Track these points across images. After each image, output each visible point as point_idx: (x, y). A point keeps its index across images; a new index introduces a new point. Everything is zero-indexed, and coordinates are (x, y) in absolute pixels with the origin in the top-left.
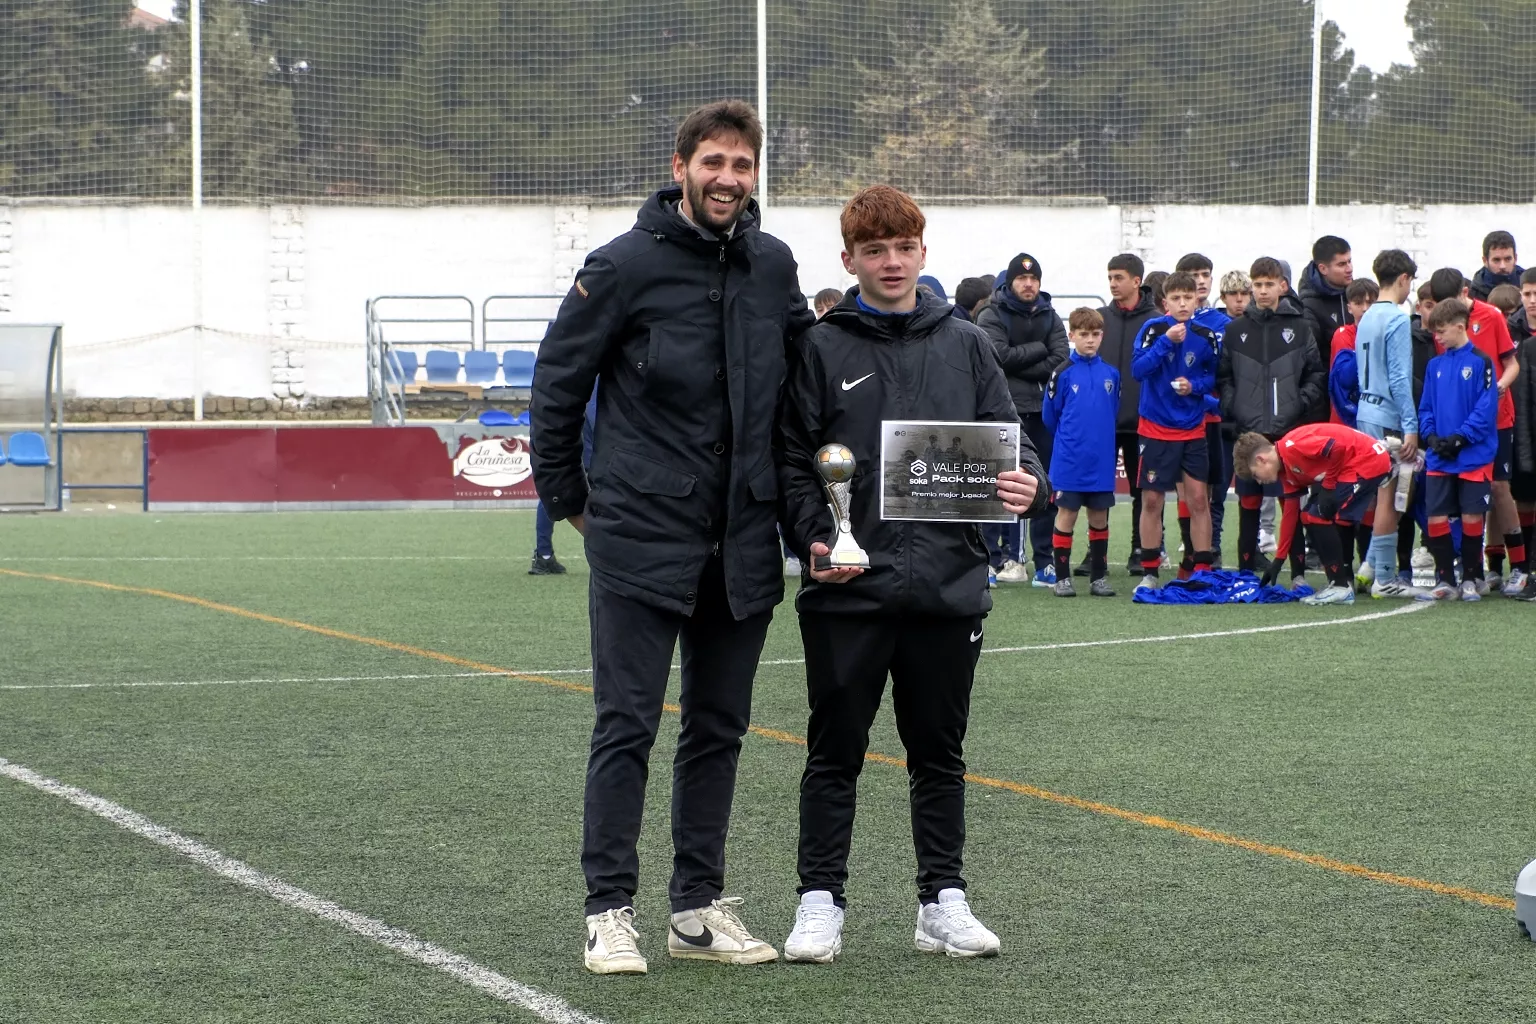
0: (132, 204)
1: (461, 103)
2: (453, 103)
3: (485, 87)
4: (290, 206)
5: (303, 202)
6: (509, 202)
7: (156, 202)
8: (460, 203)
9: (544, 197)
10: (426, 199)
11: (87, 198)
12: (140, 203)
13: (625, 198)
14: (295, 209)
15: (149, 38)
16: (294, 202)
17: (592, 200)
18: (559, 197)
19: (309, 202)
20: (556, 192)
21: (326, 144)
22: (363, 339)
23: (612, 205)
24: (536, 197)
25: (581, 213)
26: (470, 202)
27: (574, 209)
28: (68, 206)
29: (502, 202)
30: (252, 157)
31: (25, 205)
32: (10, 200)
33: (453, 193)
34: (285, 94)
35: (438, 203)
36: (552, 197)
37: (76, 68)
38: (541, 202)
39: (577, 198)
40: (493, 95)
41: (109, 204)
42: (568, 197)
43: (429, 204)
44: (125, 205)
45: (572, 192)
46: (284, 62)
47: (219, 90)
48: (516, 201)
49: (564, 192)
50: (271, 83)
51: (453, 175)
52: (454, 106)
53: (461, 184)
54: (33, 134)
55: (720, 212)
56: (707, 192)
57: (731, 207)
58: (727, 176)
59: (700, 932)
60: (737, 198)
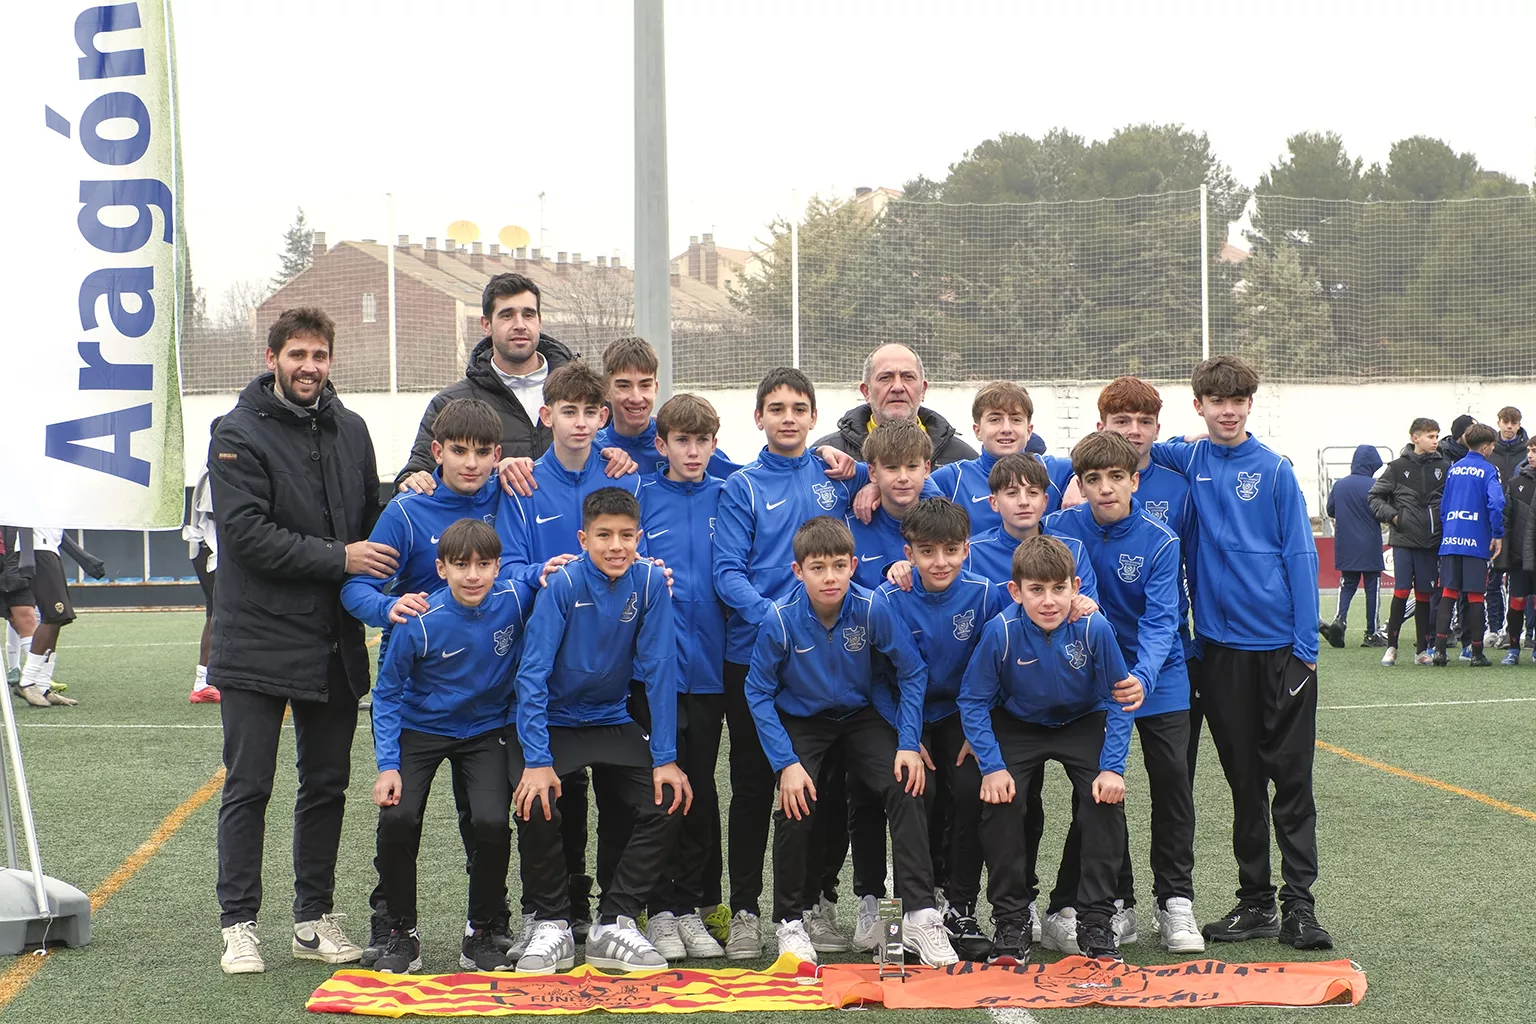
1: (1445, 311)
2: (1440, 311)
4: (1271, 384)
5: (1279, 382)
6: (1423, 380)
7: (1178, 383)
8: (1389, 381)
9: (1449, 377)
10: (1365, 379)
13: (1505, 377)
14: (1274, 386)
15: (1233, 269)
17: (1483, 378)
18: (1459, 377)
19: (1284, 382)
20: (1457, 373)
21: (1355, 340)
22: (1315, 476)
23: (1498, 381)
24: (1443, 377)
25: (1475, 387)
27: (1469, 385)
29: (1418, 380)
30: (1301, 351)
31: (1088, 385)
32: (1078, 382)
34: (1325, 307)
35: (1373, 381)
36: (1457, 376)
37: (1184, 292)
38: (1446, 380)
39: (1471, 377)
40: (1468, 305)
42: (1464, 377)
43: (1367, 382)
45: (1468, 373)
46: (1326, 284)
47: (1280, 305)
48: (1435, 380)
49: (1462, 373)
50: (1315, 299)
51: (1440, 361)
52: (1441, 312)
53: (1446, 367)
54: (1152, 337)
55: (304, 390)
56: (295, 378)
57: (314, 387)
58: (309, 365)
59: (312, 938)
60: (317, 381)
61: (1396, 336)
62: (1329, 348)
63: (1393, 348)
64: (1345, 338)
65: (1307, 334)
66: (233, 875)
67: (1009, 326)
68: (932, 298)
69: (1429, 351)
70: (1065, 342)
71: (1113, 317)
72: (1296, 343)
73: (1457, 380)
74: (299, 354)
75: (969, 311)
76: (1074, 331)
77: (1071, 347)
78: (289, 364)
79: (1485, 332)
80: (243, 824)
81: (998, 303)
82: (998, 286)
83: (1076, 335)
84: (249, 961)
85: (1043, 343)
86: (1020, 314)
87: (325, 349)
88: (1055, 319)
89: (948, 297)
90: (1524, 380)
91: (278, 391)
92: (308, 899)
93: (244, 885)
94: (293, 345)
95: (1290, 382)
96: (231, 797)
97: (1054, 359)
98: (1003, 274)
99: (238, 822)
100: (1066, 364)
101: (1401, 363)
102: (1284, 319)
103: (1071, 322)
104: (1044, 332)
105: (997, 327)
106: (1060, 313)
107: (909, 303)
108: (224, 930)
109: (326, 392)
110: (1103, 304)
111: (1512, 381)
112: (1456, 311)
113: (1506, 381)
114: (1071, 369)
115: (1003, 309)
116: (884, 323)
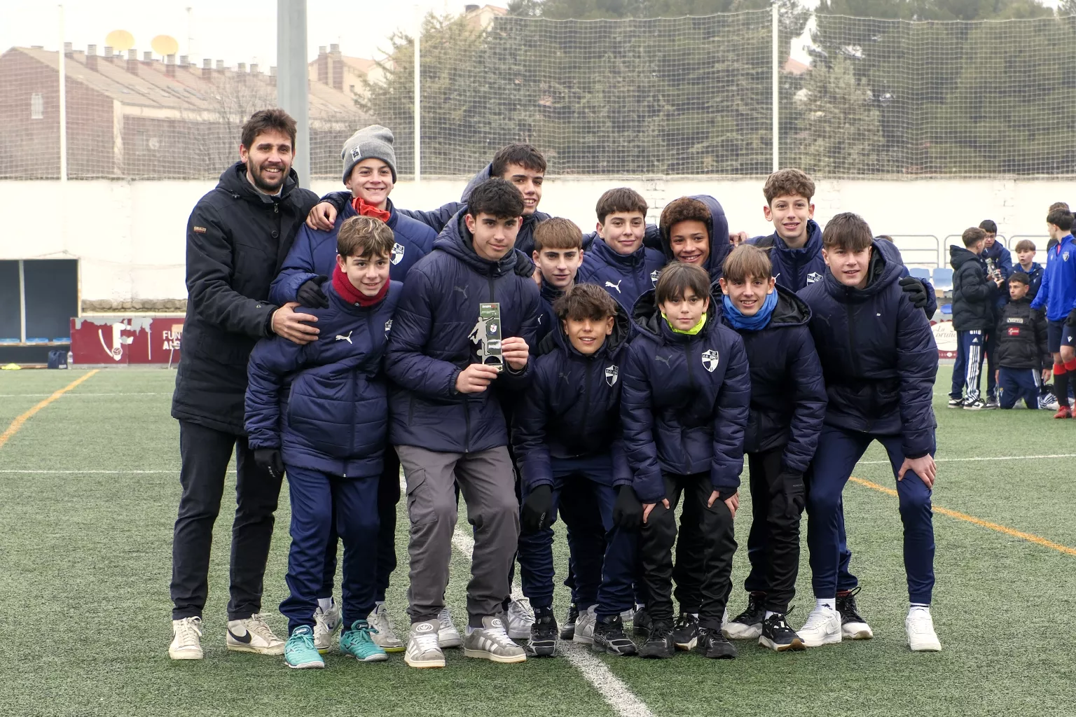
0: (737, 179)
1: (981, 117)
2: (976, 117)
3: (995, 107)
4: (830, 181)
5: (839, 178)
6: (965, 177)
8: (936, 178)
9: (987, 175)
10: (914, 176)
11: (709, 176)
12: (742, 178)
13: (1036, 176)
14: (835, 182)
15: (796, 79)
16: (835, 178)
17: (1016, 176)
18: (996, 175)
19: (843, 178)
20: (994, 172)
23: (1029, 179)
24: (982, 175)
25: (1008, 184)
26: (941, 178)
27: (1005, 182)
28: (700, 180)
29: (961, 177)
30: (854, 151)
32: (664, 177)
33: (931, 172)
34: (875, 113)
35: (922, 178)
36: (992, 175)
37: (752, 99)
38: (985, 177)
39: (1007, 175)
40: (1000, 112)
41: (723, 179)
42: (1001, 175)
43: (917, 179)
44: (732, 180)
46: (877, 93)
47: (836, 110)
48: (975, 177)
49: (999, 172)
50: (867, 107)
51: (975, 162)
52: (976, 119)
53: (980, 166)
54: (724, 138)
55: (272, 178)
56: (263, 168)
57: (279, 175)
58: (275, 156)
59: (244, 634)
60: (282, 170)
61: (937, 140)
62: (877, 150)
63: (934, 150)
64: (892, 140)
65: (859, 137)
66: (184, 577)
67: (599, 127)
68: (532, 102)
69: (965, 152)
70: (648, 142)
71: (690, 121)
72: (849, 144)
73: (995, 178)
74: (267, 148)
75: (563, 114)
76: (656, 133)
77: (653, 146)
78: (256, 155)
79: (1014, 136)
80: (193, 535)
81: (589, 107)
82: (589, 92)
83: (658, 136)
84: (190, 650)
85: (629, 142)
86: (609, 117)
87: (288, 143)
88: (639, 121)
89: (547, 101)
90: (1053, 179)
91: (249, 177)
92: (241, 601)
93: (194, 585)
94: (261, 140)
95: (849, 178)
96: (185, 513)
97: (638, 156)
98: (594, 82)
99: (191, 533)
100: (648, 161)
101: (941, 163)
102: (839, 123)
103: (653, 125)
104: (629, 133)
105: (588, 128)
106: (644, 117)
107: (512, 107)
108: (175, 622)
109: (290, 179)
110: (681, 108)
111: (1043, 179)
112: (990, 117)
113: (1037, 179)
114: (653, 166)
115: (594, 112)
116: (490, 123)
